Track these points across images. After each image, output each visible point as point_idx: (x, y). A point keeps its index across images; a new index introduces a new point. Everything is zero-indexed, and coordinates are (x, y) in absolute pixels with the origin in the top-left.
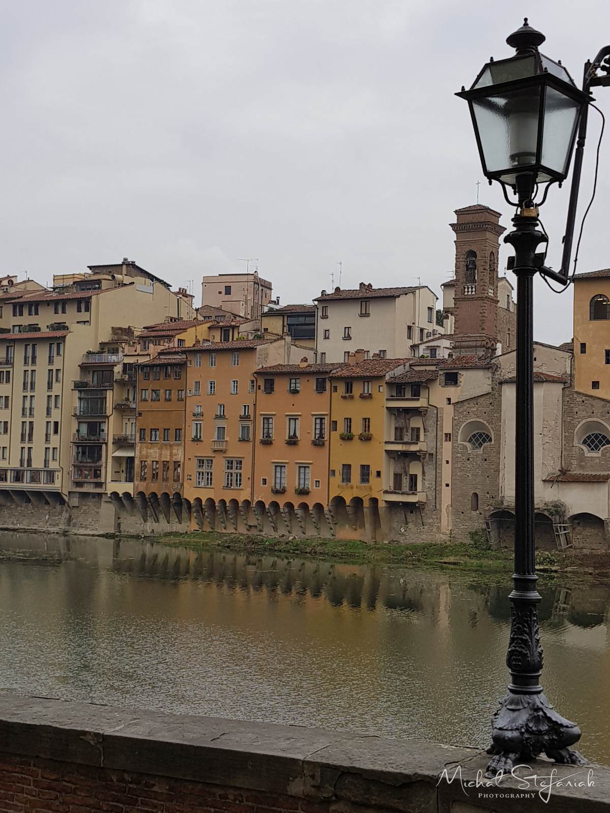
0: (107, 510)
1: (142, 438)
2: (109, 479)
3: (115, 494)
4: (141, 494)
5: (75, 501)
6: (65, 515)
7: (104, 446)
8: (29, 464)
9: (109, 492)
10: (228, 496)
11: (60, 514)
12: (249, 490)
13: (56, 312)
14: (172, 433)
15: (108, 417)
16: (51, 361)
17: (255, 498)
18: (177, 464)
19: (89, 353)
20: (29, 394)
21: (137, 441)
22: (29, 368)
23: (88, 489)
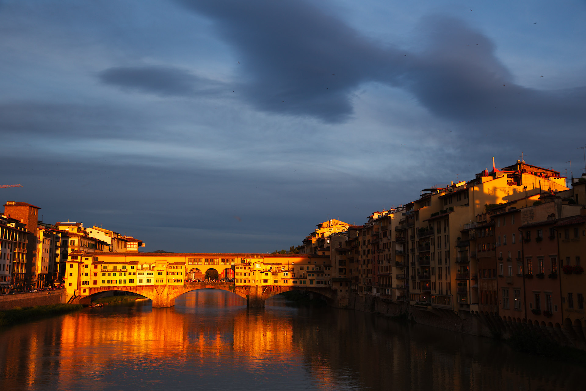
0: (475, 322)
1: (480, 276)
3: (473, 311)
4: (482, 312)
5: (463, 316)
7: (468, 281)
8: (442, 292)
9: (471, 311)
10: (516, 315)
12: (524, 311)
13: (458, 201)
14: (492, 271)
15: (469, 263)
16: (445, 230)
17: (527, 318)
18: (495, 292)
20: (439, 251)
21: (478, 277)
22: (439, 235)
23: (465, 308)
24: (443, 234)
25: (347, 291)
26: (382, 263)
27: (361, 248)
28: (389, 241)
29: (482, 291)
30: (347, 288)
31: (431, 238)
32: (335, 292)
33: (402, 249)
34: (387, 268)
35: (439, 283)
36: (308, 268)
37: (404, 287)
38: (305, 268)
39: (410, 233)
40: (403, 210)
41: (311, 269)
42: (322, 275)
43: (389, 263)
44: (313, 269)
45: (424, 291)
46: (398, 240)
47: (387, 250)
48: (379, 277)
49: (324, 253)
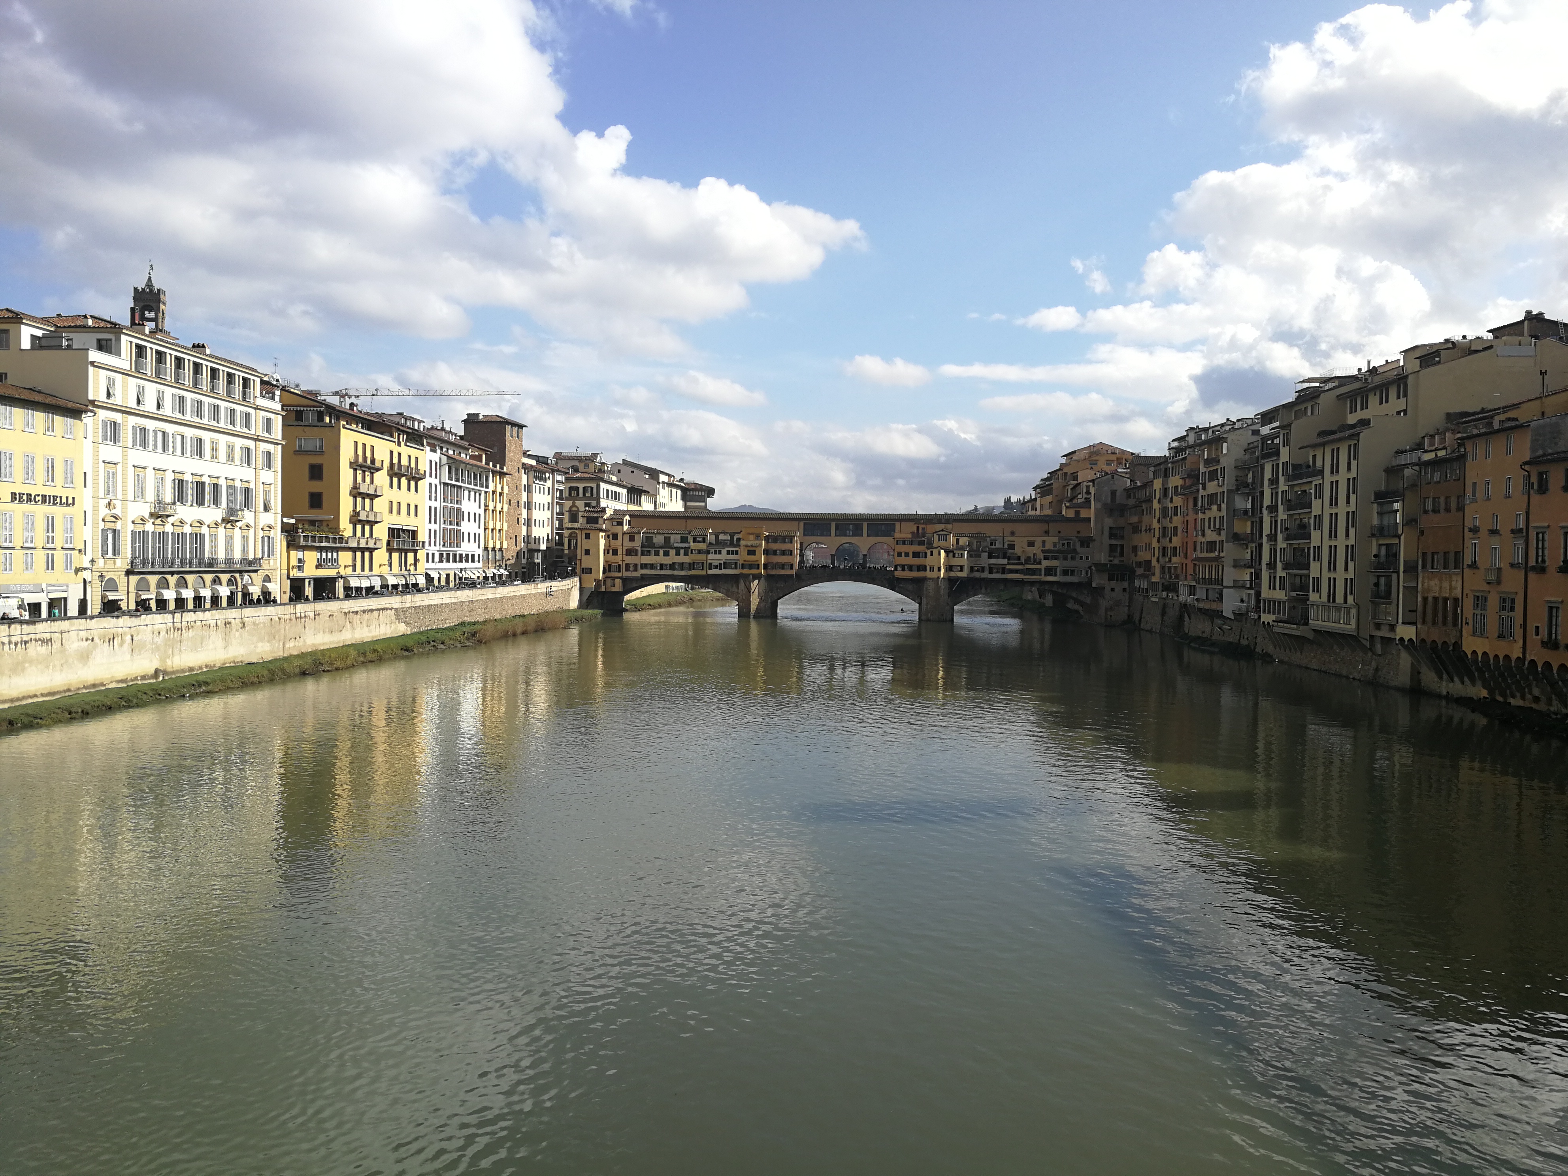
0: (1405, 660)
1: (1424, 567)
2: (1400, 621)
3: (1402, 639)
4: (1423, 641)
5: (1378, 648)
6: (1374, 664)
7: (1394, 576)
8: (1334, 601)
9: (1398, 637)
10: (1501, 649)
11: (1370, 664)
12: (1521, 642)
13: (1381, 403)
14: (1452, 556)
15: (1399, 537)
16: (1349, 467)
17: (1527, 656)
18: (1456, 600)
19: (1399, 452)
20: (1334, 511)
21: (1420, 568)
22: (1334, 479)
23: (1384, 633)
24: (1343, 476)
25: (1125, 590)
26: (1203, 535)
27: (1159, 502)
28: (1221, 490)
29: (1425, 599)
30: (1126, 584)
31: (1316, 485)
32: (1099, 591)
33: (1249, 506)
34: (1211, 546)
35: (1330, 579)
36: (1044, 542)
37: (1248, 585)
38: (1038, 544)
39: (1268, 474)
40: (1253, 424)
41: (1049, 546)
42: (1073, 558)
43: (1219, 534)
44: (1055, 545)
45: (1294, 594)
46: (1241, 486)
47: (1215, 507)
48: (1195, 565)
49: (1077, 513)
